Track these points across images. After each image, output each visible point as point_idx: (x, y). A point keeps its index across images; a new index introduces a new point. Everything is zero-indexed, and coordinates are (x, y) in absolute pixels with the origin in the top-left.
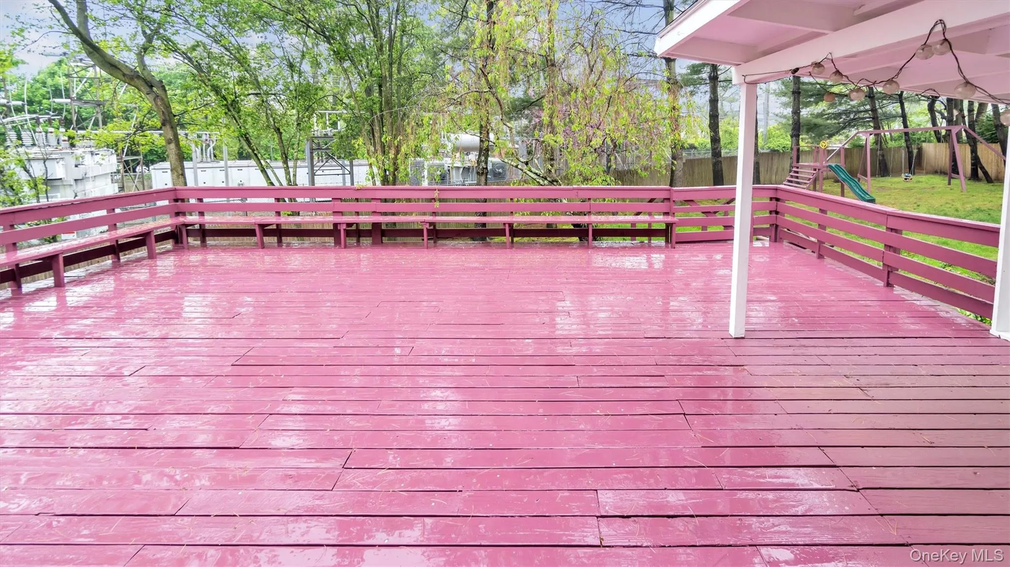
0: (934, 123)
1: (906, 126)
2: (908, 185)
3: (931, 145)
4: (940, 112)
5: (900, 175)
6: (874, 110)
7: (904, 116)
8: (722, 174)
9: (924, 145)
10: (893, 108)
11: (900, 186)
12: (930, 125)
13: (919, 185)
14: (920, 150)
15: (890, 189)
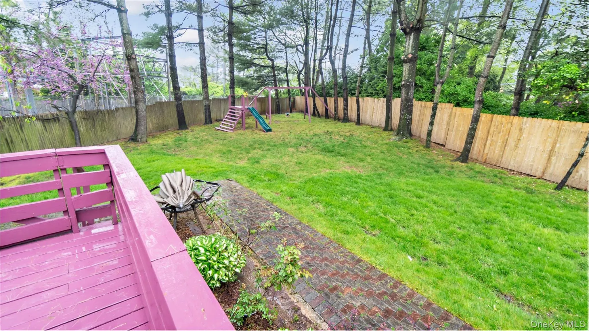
0: (300, 85)
1: (288, 85)
2: (289, 119)
3: (299, 97)
4: (302, 80)
5: (284, 114)
6: (274, 76)
7: (288, 81)
8: (183, 113)
9: (296, 97)
10: (283, 76)
11: (284, 120)
12: (298, 86)
13: (293, 119)
14: (294, 99)
15: (280, 121)
